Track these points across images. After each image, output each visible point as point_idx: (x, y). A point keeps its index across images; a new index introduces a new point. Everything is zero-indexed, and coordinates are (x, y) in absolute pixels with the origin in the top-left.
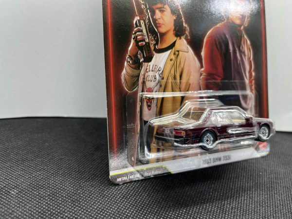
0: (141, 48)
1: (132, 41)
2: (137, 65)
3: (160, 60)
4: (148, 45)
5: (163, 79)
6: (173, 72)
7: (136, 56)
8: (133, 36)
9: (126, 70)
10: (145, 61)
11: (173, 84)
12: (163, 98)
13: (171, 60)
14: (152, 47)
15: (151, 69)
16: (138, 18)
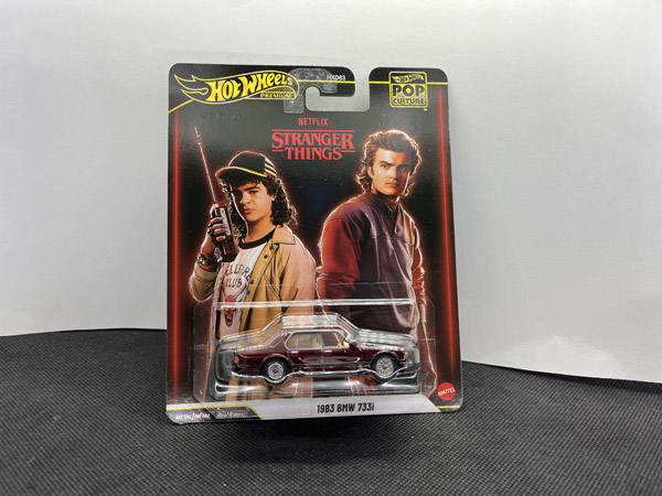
0: (220, 244)
1: (207, 236)
2: (213, 265)
3: (248, 258)
4: (230, 239)
5: (252, 283)
6: (268, 273)
7: (211, 254)
8: (208, 230)
9: (197, 273)
10: (224, 261)
11: (269, 290)
12: (251, 310)
13: (266, 257)
14: (236, 242)
15: (233, 270)
16: (217, 206)
